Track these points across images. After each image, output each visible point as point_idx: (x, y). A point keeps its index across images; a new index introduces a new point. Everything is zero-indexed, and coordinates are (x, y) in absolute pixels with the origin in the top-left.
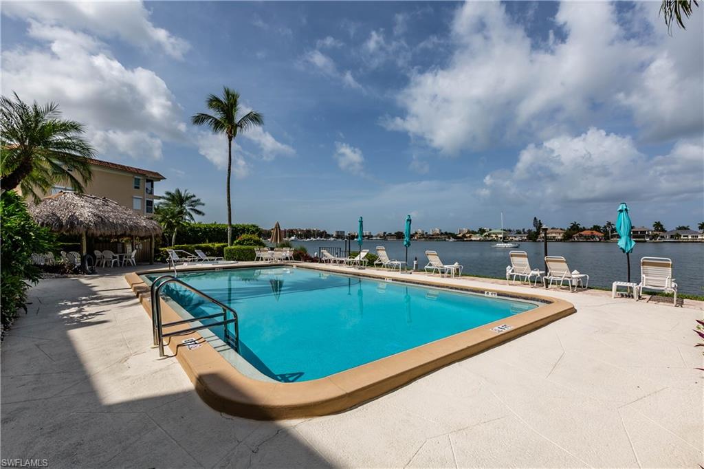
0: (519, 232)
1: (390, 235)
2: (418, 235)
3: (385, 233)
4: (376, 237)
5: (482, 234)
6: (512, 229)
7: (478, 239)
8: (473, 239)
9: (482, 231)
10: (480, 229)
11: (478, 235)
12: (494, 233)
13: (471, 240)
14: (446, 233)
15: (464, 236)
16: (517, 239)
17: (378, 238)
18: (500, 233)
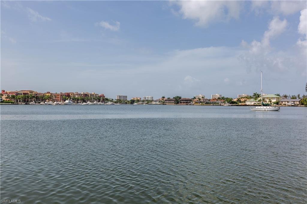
0: (294, 98)
1: (169, 100)
2: (196, 100)
3: (164, 98)
4: (156, 101)
5: (256, 99)
6: (288, 95)
7: (253, 103)
8: (247, 103)
9: (257, 96)
10: (255, 94)
11: (252, 100)
12: (267, 98)
13: (246, 105)
14: (223, 98)
15: (239, 100)
16: (290, 104)
17: (158, 103)
18: (273, 98)
